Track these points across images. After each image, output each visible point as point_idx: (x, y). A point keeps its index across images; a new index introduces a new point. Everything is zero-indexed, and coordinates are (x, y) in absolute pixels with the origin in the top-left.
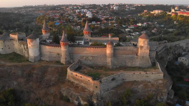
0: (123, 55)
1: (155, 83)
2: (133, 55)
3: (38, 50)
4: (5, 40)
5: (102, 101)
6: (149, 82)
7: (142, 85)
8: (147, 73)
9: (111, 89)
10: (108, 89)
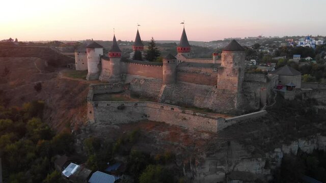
0: (193, 84)
1: (195, 136)
2: (209, 86)
3: (97, 65)
4: (79, 52)
5: (89, 136)
6: (185, 131)
7: (167, 133)
8: (184, 112)
9: (116, 125)
10: (111, 123)
